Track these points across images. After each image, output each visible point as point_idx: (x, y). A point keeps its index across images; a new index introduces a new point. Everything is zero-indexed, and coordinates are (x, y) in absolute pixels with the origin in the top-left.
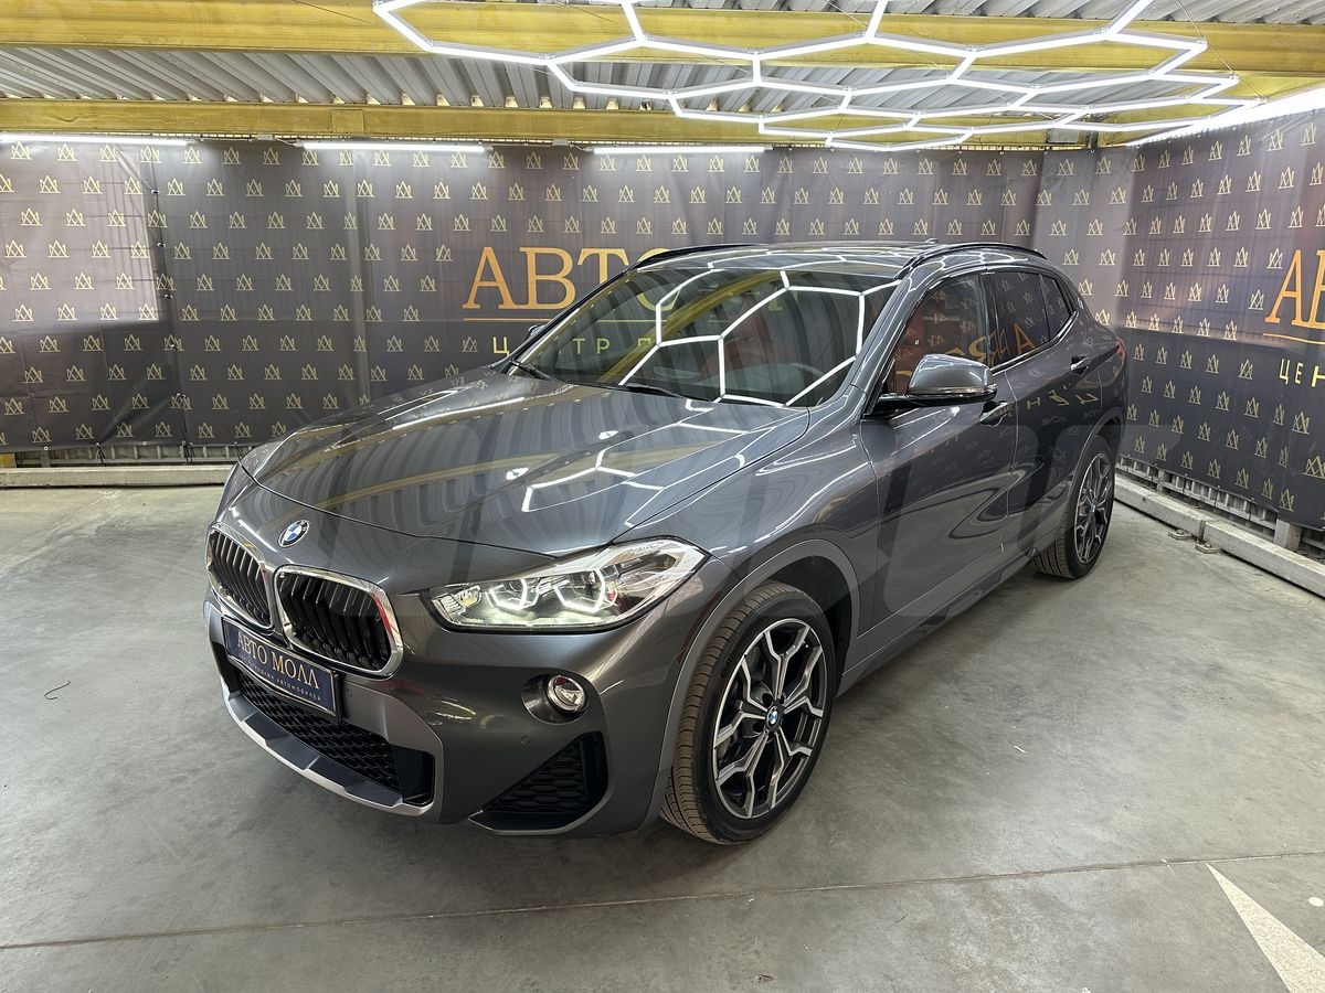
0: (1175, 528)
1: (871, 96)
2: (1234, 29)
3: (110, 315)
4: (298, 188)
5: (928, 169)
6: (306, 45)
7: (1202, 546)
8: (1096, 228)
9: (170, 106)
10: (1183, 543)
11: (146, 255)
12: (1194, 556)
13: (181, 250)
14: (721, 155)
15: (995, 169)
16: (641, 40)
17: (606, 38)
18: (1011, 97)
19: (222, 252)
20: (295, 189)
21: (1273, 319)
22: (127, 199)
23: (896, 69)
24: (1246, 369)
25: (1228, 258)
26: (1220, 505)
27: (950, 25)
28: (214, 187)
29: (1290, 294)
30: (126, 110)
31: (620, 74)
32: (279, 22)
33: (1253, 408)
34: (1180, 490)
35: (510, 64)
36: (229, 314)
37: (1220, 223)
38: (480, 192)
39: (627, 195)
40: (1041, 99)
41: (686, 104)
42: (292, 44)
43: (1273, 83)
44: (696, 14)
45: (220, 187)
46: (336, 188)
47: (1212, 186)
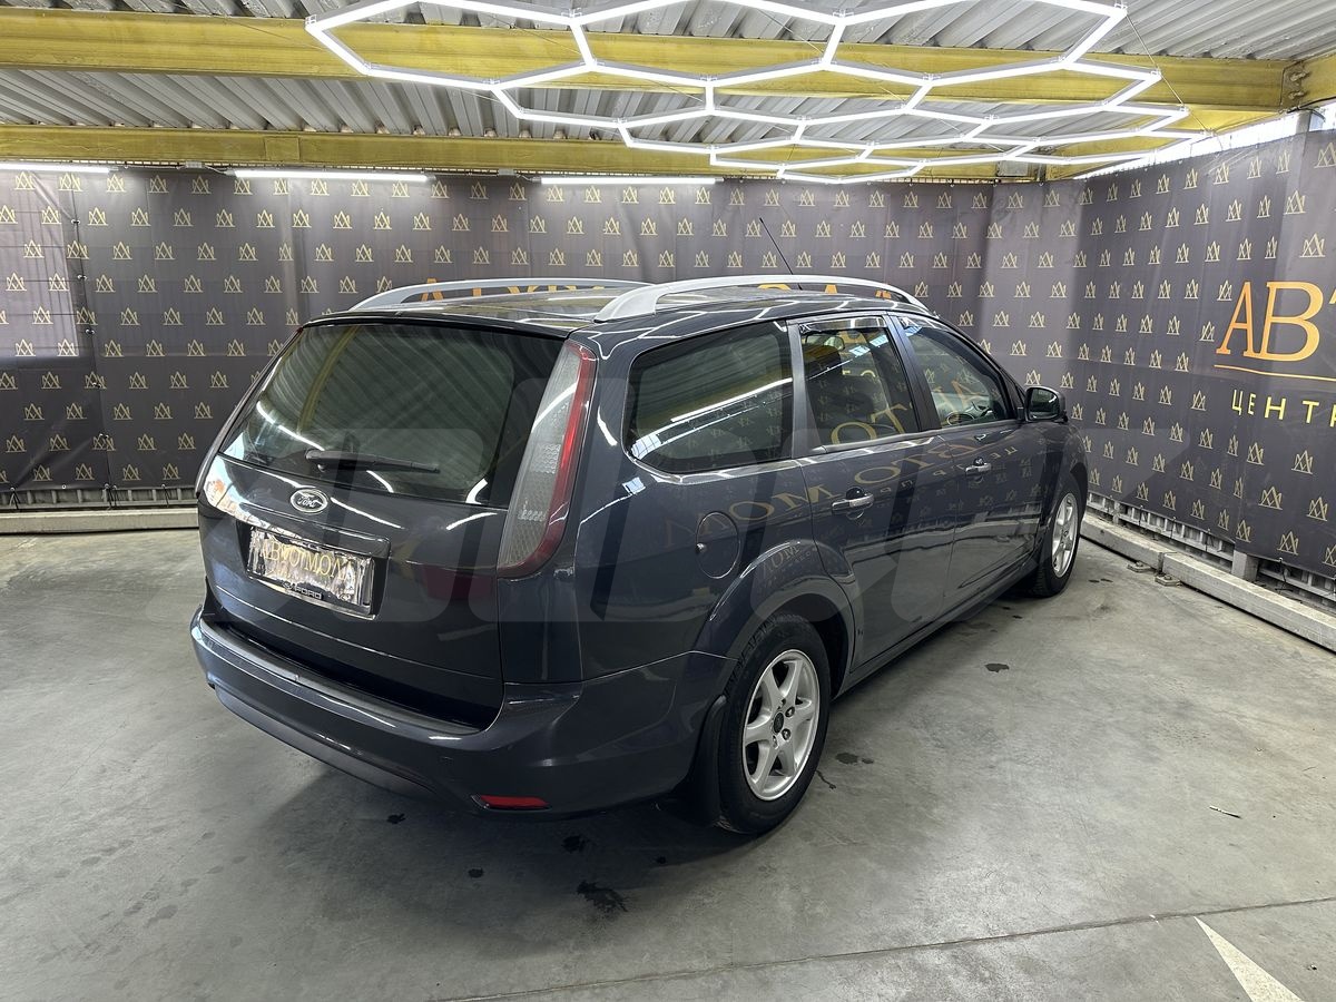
0: (1135, 561)
1: (825, 125)
2: (1183, 62)
3: (26, 350)
4: (230, 218)
5: (879, 201)
6: (235, 67)
7: (1162, 579)
8: (1047, 261)
9: (92, 132)
10: (1142, 576)
11: (64, 287)
12: (1155, 589)
13: (104, 283)
14: (671, 187)
15: (945, 202)
16: (591, 65)
17: (553, 63)
18: (965, 128)
19: (148, 285)
20: (226, 219)
21: (1224, 350)
22: (44, 230)
23: (849, 98)
24: (1199, 401)
25: (1179, 291)
26: (1176, 537)
27: (903, 56)
28: (139, 217)
29: (1240, 326)
30: (43, 135)
31: (567, 102)
32: (205, 43)
33: (1207, 439)
34: (1136, 522)
35: (454, 89)
36: (156, 350)
37: (1170, 256)
38: (423, 223)
39: (576, 226)
40: (994, 130)
41: (634, 133)
42: (220, 66)
43: (1218, 117)
44: (646, 40)
45: (145, 217)
46: (270, 219)
47: (1160, 220)
